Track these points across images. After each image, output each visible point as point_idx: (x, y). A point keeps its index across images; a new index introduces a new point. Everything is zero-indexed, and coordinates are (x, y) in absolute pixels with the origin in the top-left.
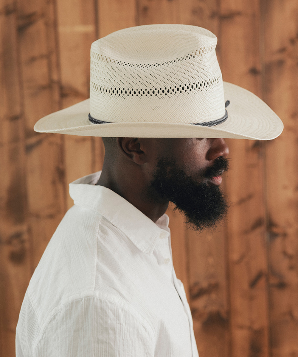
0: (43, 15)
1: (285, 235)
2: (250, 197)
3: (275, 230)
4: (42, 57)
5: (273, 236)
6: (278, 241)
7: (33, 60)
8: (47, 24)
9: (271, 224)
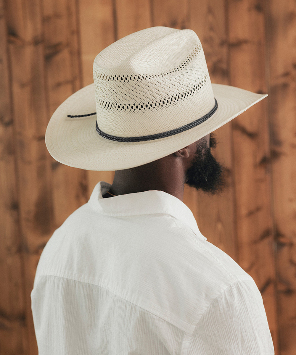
0: (68, 45)
1: (291, 245)
2: (258, 209)
3: (282, 240)
4: (67, 82)
5: (281, 245)
6: (285, 250)
7: (59, 85)
8: (71, 53)
9: (278, 235)
